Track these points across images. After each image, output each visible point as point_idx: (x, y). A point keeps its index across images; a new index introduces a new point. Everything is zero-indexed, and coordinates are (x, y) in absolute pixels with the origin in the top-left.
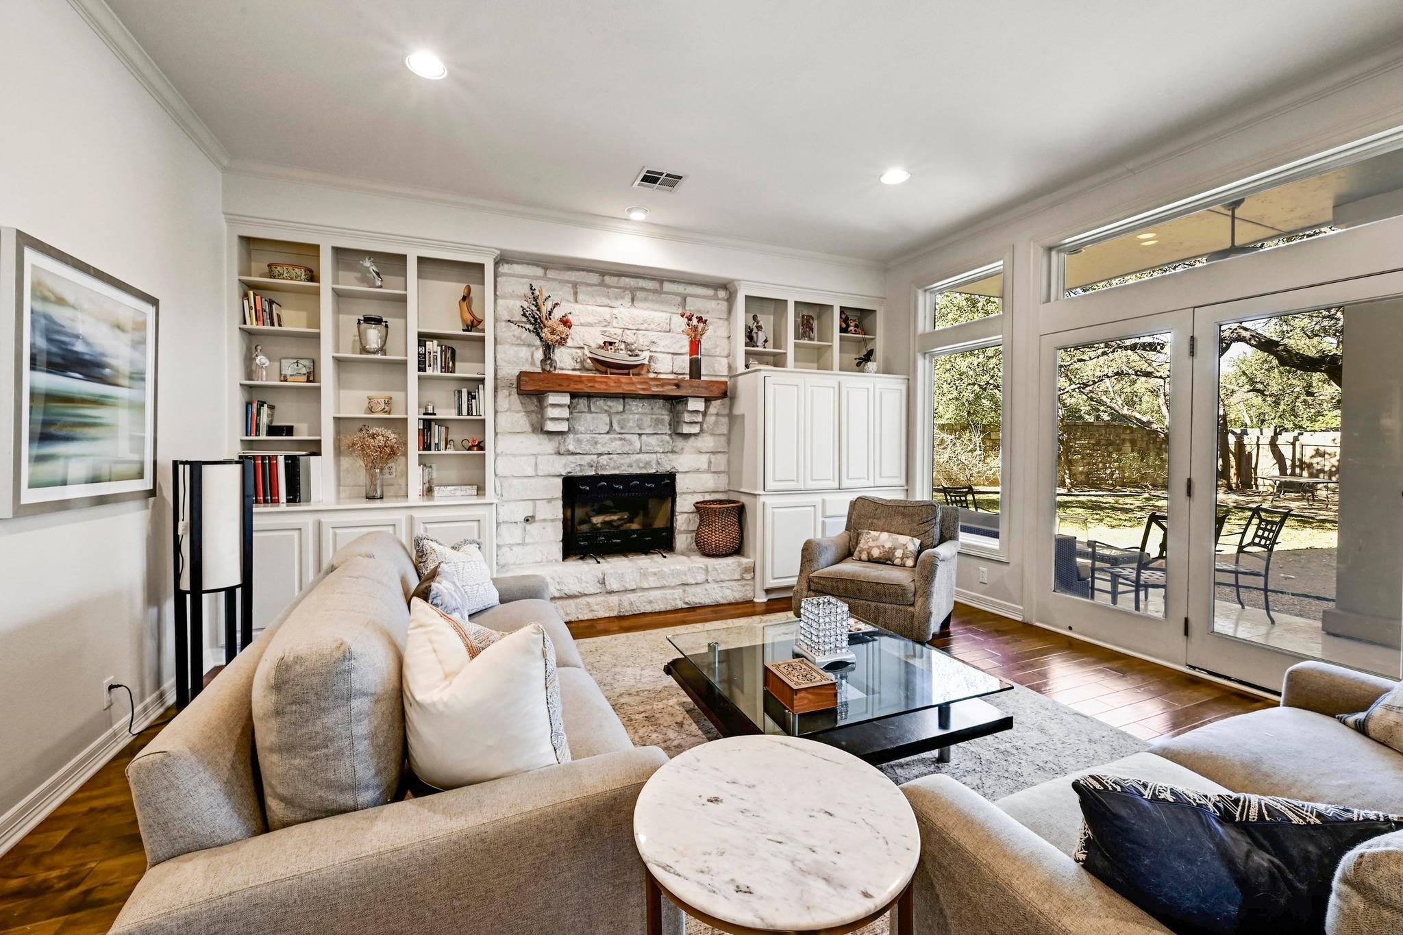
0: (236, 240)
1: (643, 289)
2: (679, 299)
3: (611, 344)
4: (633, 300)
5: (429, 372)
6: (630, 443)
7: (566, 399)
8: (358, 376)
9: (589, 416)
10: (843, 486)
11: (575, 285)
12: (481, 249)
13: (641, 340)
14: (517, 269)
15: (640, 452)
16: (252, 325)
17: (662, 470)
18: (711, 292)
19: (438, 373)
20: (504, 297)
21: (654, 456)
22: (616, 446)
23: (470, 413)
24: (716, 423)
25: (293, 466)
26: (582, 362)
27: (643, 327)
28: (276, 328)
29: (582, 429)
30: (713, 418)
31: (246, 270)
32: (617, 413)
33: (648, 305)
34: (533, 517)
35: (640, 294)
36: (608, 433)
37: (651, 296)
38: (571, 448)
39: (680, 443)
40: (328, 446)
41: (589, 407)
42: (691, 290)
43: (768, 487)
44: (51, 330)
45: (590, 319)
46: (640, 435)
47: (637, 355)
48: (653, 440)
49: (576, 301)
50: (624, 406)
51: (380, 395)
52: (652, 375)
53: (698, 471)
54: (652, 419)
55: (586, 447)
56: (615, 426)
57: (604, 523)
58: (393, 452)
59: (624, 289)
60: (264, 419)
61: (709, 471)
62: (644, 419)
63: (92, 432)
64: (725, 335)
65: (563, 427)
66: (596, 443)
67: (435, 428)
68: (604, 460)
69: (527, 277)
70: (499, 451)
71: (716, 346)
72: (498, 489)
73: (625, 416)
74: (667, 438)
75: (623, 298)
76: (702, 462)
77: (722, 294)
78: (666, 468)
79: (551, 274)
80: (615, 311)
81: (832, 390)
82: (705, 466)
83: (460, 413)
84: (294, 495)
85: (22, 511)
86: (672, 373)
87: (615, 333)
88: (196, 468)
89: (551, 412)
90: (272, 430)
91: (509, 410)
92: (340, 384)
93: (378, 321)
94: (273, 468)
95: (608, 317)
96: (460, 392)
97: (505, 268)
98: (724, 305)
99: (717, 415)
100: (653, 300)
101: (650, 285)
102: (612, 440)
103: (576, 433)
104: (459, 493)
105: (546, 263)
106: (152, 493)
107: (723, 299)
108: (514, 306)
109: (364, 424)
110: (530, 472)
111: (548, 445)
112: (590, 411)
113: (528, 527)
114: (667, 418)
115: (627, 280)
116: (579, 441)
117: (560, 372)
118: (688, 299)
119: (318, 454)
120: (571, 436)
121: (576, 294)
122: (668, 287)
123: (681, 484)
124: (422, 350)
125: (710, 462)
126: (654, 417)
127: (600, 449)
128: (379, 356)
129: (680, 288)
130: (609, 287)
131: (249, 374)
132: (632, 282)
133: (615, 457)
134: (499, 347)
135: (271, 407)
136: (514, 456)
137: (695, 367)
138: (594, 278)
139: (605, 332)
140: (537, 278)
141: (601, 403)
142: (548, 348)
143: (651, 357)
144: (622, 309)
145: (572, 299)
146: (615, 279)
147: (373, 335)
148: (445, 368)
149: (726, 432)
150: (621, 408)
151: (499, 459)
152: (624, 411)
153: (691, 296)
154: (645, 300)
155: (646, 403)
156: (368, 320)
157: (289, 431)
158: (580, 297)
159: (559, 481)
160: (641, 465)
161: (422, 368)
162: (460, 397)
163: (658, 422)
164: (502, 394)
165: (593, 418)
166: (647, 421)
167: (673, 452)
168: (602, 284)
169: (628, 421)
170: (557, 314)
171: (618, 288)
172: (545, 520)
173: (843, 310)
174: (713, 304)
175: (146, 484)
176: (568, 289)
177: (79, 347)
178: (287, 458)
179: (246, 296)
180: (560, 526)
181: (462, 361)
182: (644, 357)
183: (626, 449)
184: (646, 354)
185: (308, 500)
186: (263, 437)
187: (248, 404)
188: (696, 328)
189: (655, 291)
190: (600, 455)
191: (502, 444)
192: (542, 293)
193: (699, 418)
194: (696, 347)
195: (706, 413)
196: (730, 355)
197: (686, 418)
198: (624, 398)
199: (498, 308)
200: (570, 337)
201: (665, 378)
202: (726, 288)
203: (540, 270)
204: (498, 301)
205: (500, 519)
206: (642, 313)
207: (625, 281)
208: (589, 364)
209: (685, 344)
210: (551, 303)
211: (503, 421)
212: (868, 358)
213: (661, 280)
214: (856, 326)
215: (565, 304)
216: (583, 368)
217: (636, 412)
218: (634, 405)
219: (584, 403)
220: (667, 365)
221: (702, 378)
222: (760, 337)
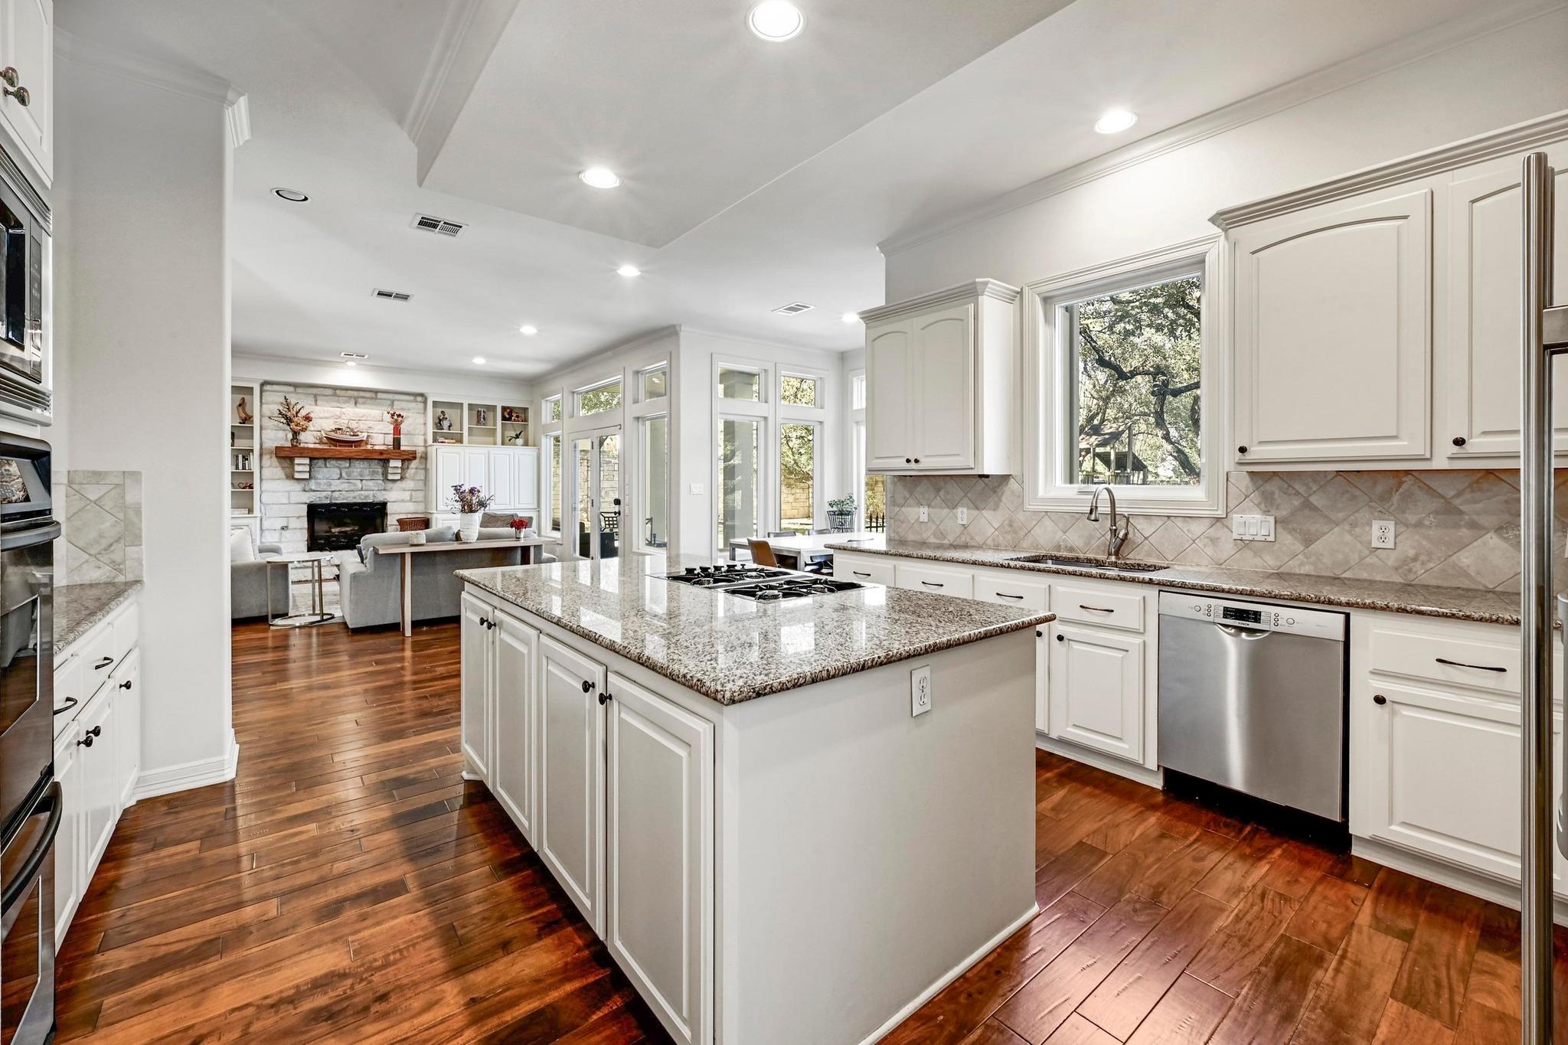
1: (363, 397)
2: (389, 402)
3: (339, 429)
4: (356, 403)
6: (355, 485)
7: (307, 461)
9: (325, 470)
11: (315, 396)
12: (251, 379)
13: (363, 426)
14: (275, 387)
15: (362, 490)
17: (376, 500)
18: (412, 398)
20: (267, 403)
21: (371, 492)
22: (345, 486)
23: (244, 468)
24: (416, 473)
26: (321, 439)
27: (363, 419)
29: (319, 477)
30: (414, 471)
32: (345, 468)
33: (366, 406)
34: (287, 527)
35: (360, 400)
36: (339, 479)
37: (368, 401)
38: (313, 488)
39: (390, 485)
41: (325, 465)
42: (397, 397)
43: (438, 509)
45: (326, 415)
46: (362, 480)
47: (358, 435)
48: (371, 483)
49: (317, 405)
50: (350, 464)
52: (369, 447)
53: (403, 501)
54: (369, 471)
55: (325, 487)
56: (344, 475)
57: (340, 532)
59: (350, 397)
61: (411, 500)
62: (365, 471)
64: (423, 422)
65: (307, 476)
66: (331, 485)
68: (336, 494)
69: (283, 392)
70: (263, 488)
72: (263, 511)
73: (351, 470)
74: (380, 482)
75: (349, 403)
76: (406, 495)
77: (419, 399)
78: (380, 499)
79: (299, 390)
80: (344, 410)
82: (409, 498)
83: (237, 468)
86: (384, 445)
87: (343, 423)
89: (297, 468)
91: (270, 466)
95: (338, 413)
96: (237, 457)
97: (267, 387)
98: (421, 405)
99: (417, 468)
100: (370, 404)
101: (368, 395)
102: (342, 483)
103: (316, 479)
104: (239, 512)
105: (296, 386)
108: (273, 409)
110: (285, 501)
111: (298, 487)
112: (325, 467)
113: (283, 532)
114: (380, 470)
115: (352, 392)
116: (319, 484)
117: (306, 445)
118: (395, 403)
120: (313, 481)
121: (316, 401)
122: (380, 395)
123: (390, 508)
125: (411, 496)
127: (333, 488)
129: (390, 396)
130: (340, 397)
132: (355, 394)
133: (344, 493)
134: (263, 431)
136: (274, 492)
137: (397, 442)
138: (329, 392)
139: (336, 422)
140: (288, 393)
141: (334, 462)
142: (295, 434)
143: (368, 436)
144: (348, 409)
145: (313, 403)
146: (345, 392)
149: (423, 478)
150: (348, 465)
151: (263, 493)
152: (350, 466)
153: (397, 400)
154: (364, 403)
155: (365, 462)
158: (318, 402)
159: (306, 507)
160: (362, 497)
162: (238, 459)
163: (374, 473)
164: (266, 458)
165: (329, 471)
166: (367, 472)
167: (385, 490)
168: (335, 395)
169: (353, 472)
170: (303, 413)
171: (347, 397)
172: (295, 528)
173: (504, 409)
174: (414, 404)
176: (311, 399)
180: (306, 532)
181: (239, 439)
182: (363, 436)
183: (352, 488)
184: (365, 435)
188: (396, 420)
189: (371, 398)
190: (333, 491)
191: (266, 486)
192: (293, 401)
193: (399, 471)
194: (397, 431)
195: (408, 468)
196: (425, 434)
197: (390, 471)
198: (350, 459)
199: (263, 409)
200: (311, 426)
201: (377, 448)
202: (422, 395)
203: (291, 389)
204: (264, 406)
205: (264, 528)
206: (362, 411)
207: (350, 393)
208: (325, 440)
209: (390, 429)
210: (299, 407)
211: (266, 472)
212: (517, 437)
213: (376, 392)
214: (517, 417)
215: (308, 407)
216: (321, 443)
217: (359, 467)
218: (357, 463)
219: (321, 463)
220: (381, 440)
221: (402, 448)
222: (446, 424)
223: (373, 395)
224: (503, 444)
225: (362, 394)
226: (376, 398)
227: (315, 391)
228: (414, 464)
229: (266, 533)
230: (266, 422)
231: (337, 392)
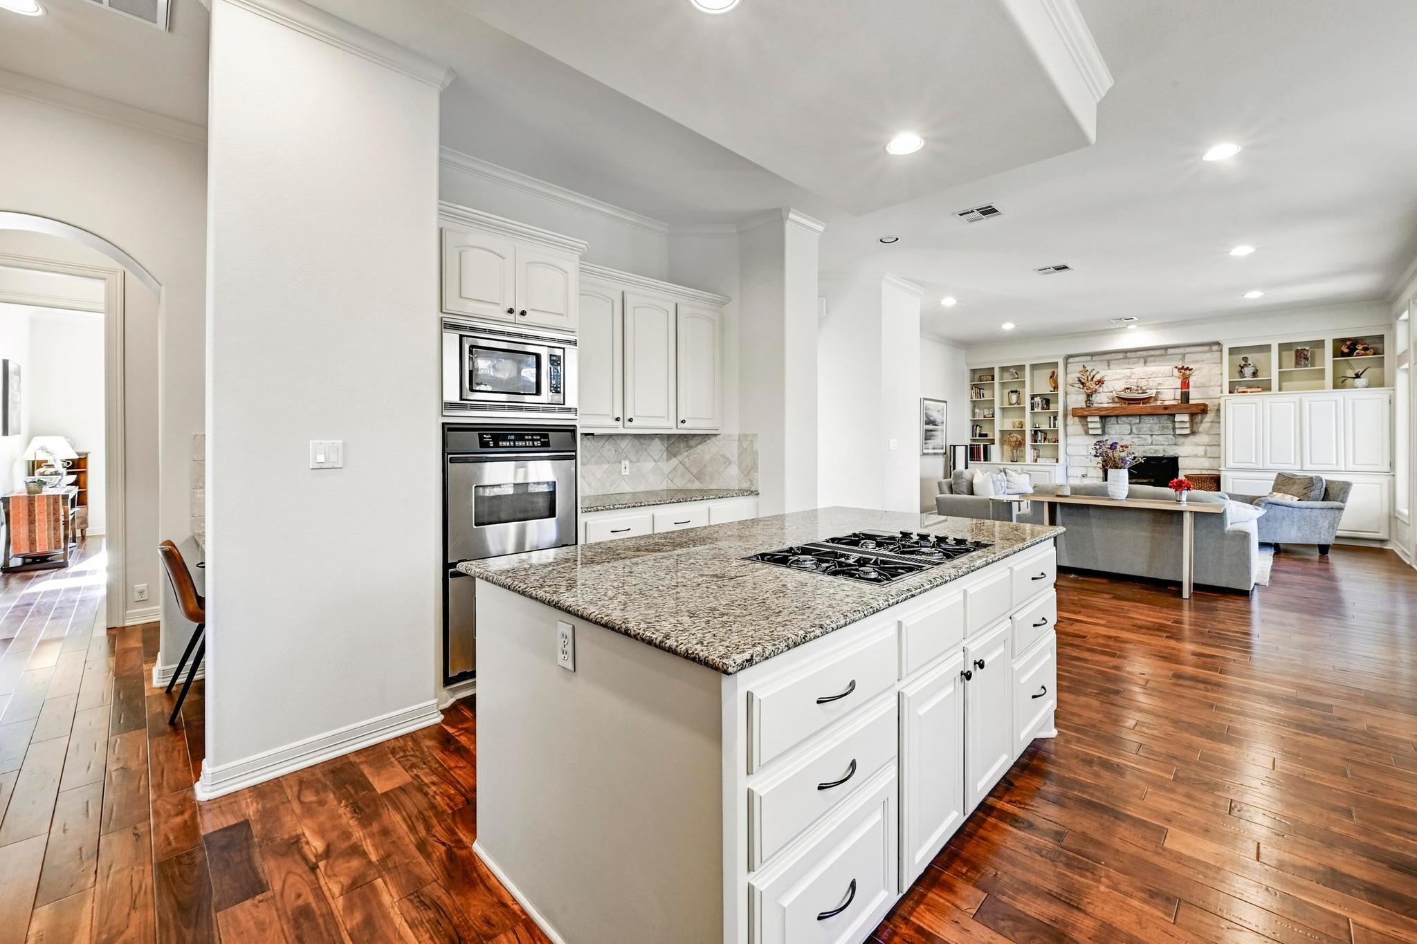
0: (969, 372)
1: (1153, 356)
2: (1179, 357)
3: (1128, 389)
4: (1145, 363)
5: (1036, 410)
6: (1145, 440)
7: (1097, 419)
8: (1011, 413)
9: (1117, 426)
10: (1305, 468)
11: (1109, 362)
12: (1057, 357)
13: (1152, 383)
14: (1077, 359)
15: (1152, 444)
16: (974, 399)
17: (1167, 455)
18: (1207, 348)
19: (1040, 410)
20: (1072, 374)
21: (1162, 447)
22: (1134, 441)
23: (1054, 427)
24: (1208, 428)
25: (986, 447)
26: (1112, 399)
27: (1152, 376)
28: (982, 399)
29: (1113, 432)
30: (1209, 424)
31: (973, 380)
32: (1136, 424)
33: (1157, 363)
34: (1086, 475)
35: (1149, 359)
36: (1130, 434)
37: (1160, 359)
39: (1181, 440)
40: (997, 441)
41: (1117, 421)
42: (1189, 350)
43: (1228, 466)
44: (927, 416)
45: (1118, 377)
46: (1152, 435)
47: (1146, 393)
48: (1161, 438)
49: (1109, 369)
50: (1140, 420)
51: (1017, 420)
52: (1159, 403)
53: (1196, 456)
54: (1159, 427)
56: (1134, 430)
58: (1020, 444)
59: (1140, 358)
60: (978, 432)
61: (1205, 455)
62: (1154, 426)
63: (933, 437)
64: (1217, 372)
65: (1100, 431)
66: (1122, 440)
67: (1039, 434)
69: (1082, 362)
70: (1068, 443)
71: (1210, 381)
72: (1068, 461)
73: (1141, 425)
74: (1172, 437)
75: (1138, 363)
76: (1201, 450)
77: (1215, 348)
78: (1171, 452)
79: (1095, 358)
80: (1133, 370)
81: (1293, 404)
82: (1203, 453)
83: (1050, 427)
84: (986, 459)
85: (924, 454)
86: (1175, 399)
87: (1133, 383)
88: (954, 446)
89: (1090, 425)
90: (981, 435)
91: (1073, 424)
92: (1003, 416)
93: (1016, 391)
94: (979, 448)
95: (1128, 374)
96: (1050, 417)
97: (1071, 360)
98: (1216, 355)
99: (1212, 422)
100: (1159, 361)
101: (1157, 353)
102: (1132, 438)
104: (1048, 461)
105: (1092, 355)
106: (945, 454)
107: (1217, 351)
108: (1073, 376)
109: (1010, 432)
111: (1093, 441)
112: (1118, 423)
113: (1083, 479)
114: (1168, 425)
115: (1141, 353)
117: (1101, 405)
118: (1186, 356)
119: (994, 444)
121: (1109, 366)
122: (1170, 351)
123: (1182, 463)
124: (1033, 401)
126: (1161, 425)
128: (1016, 406)
129: (1181, 350)
130: (1130, 358)
131: (974, 416)
132: (1145, 353)
134: (1068, 396)
135: (980, 427)
136: (1077, 445)
137: (1185, 397)
138: (1121, 356)
139: (1126, 382)
140: (1087, 362)
141: (1124, 419)
142: (1089, 396)
143: (1157, 393)
144: (1138, 369)
145: (1106, 367)
146: (1133, 353)
147: (1014, 397)
148: (1043, 408)
150: (1138, 421)
151: (1068, 447)
152: (1140, 422)
153: (1188, 353)
154: (1154, 361)
155: (1155, 418)
156: (1012, 392)
157: (986, 435)
158: (1111, 366)
160: (1152, 452)
161: (1033, 409)
162: (1050, 420)
163: (1164, 428)
164: (1070, 417)
165: (1120, 427)
166: (1156, 427)
167: (1175, 444)
168: (1126, 358)
169: (1143, 428)
170: (1097, 377)
171: (1136, 358)
172: (1093, 477)
173: (1336, 341)
174: (1208, 355)
175: (943, 451)
176: (1105, 364)
177: (932, 418)
178: (984, 445)
179: (972, 389)
181: (1053, 403)
182: (1152, 393)
183: (1142, 443)
184: (1154, 391)
185: (990, 461)
186: (977, 438)
187: (973, 426)
188: (1184, 374)
189: (1161, 355)
191: (1070, 440)
192: (1089, 368)
193: (1188, 425)
194: (1185, 384)
195: (1201, 422)
196: (1221, 386)
197: (1177, 425)
198: (1140, 415)
199: (1068, 379)
200: (1105, 388)
201: (1166, 403)
202: (1218, 343)
203: (1089, 358)
204: (1068, 375)
205: (1069, 475)
206: (1152, 368)
207: (1139, 354)
208: (1116, 400)
209: (1178, 383)
210: (1094, 373)
211: (1070, 429)
212: (1357, 376)
213: (1166, 348)
214: (1365, 349)
215: (1102, 372)
216: (1113, 402)
217: (1148, 423)
218: (1146, 419)
219: (1113, 420)
220: (1170, 395)
221: (1191, 402)
222: (1248, 371)
223: (1163, 352)
224: (1335, 387)
225: (1151, 353)
226: (1166, 355)
227: (1108, 357)
228: (1209, 418)
229: (1070, 479)
230: (1070, 389)
231: (1126, 355)
